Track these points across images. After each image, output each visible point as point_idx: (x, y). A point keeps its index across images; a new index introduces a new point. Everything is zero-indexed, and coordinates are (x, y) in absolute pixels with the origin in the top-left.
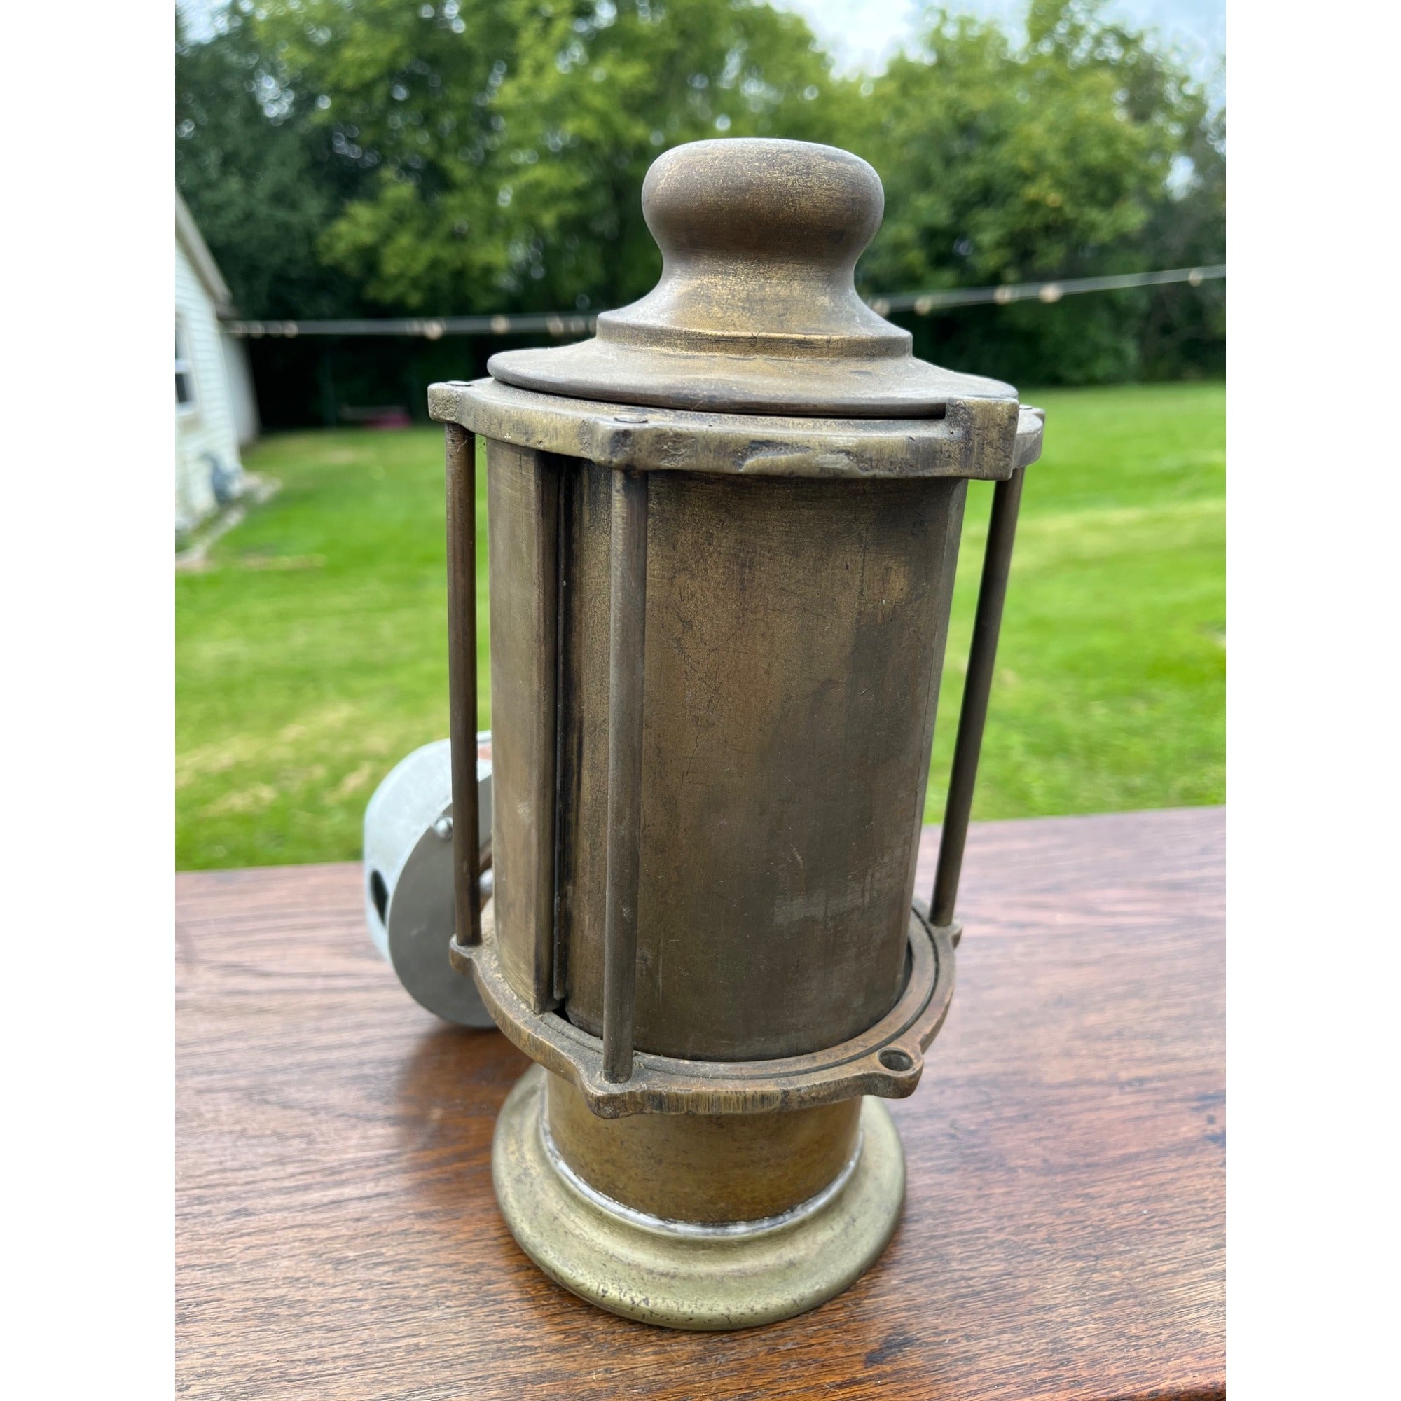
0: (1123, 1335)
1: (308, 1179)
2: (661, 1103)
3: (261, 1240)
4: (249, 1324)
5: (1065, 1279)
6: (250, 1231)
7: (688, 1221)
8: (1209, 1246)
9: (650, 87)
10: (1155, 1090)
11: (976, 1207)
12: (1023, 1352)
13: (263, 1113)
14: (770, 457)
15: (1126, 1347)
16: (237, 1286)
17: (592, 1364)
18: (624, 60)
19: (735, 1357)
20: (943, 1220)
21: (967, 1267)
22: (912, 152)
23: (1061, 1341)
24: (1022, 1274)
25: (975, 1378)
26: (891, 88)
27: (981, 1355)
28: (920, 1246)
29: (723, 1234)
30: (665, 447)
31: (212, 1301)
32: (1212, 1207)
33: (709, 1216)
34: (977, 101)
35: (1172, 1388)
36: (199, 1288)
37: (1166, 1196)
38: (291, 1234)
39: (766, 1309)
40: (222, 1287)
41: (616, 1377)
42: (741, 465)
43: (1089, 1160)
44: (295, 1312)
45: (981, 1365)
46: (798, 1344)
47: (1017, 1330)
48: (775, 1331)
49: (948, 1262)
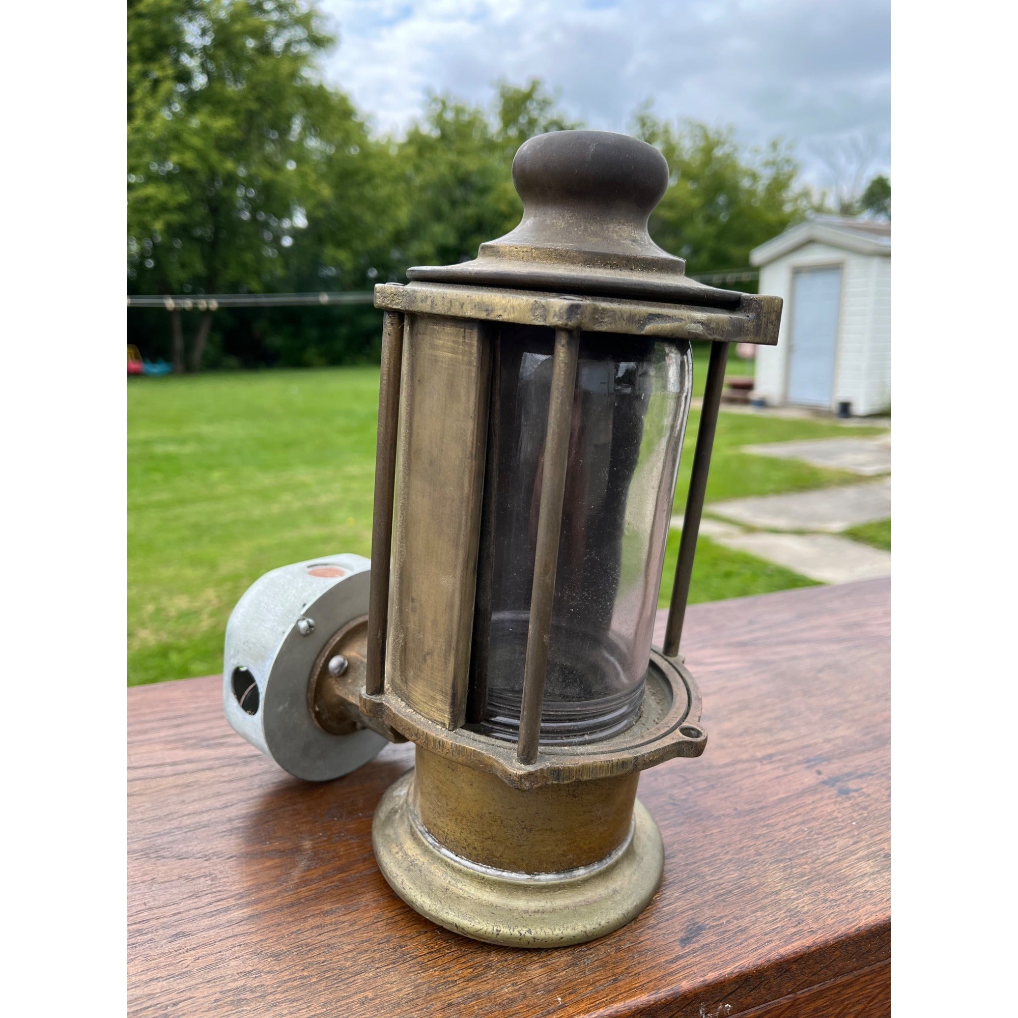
0: (826, 900)
1: (224, 904)
2: (558, 775)
3: (206, 951)
4: (225, 1009)
5: (777, 875)
6: (192, 946)
7: (547, 872)
8: (851, 843)
9: (236, 134)
10: (780, 760)
11: (706, 842)
12: (773, 920)
13: (163, 865)
14: (661, 324)
15: (832, 906)
16: (202, 985)
17: (501, 983)
18: (214, 114)
19: (596, 958)
20: (690, 853)
21: (717, 878)
22: (429, 195)
23: (792, 910)
24: (751, 876)
25: (752, 940)
26: (411, 151)
27: (749, 927)
28: (682, 871)
29: (571, 877)
30: (597, 317)
31: (185, 1000)
32: (843, 821)
33: (561, 866)
34: (471, 164)
35: (866, 924)
36: (170, 993)
37: (813, 819)
38: (229, 942)
39: (608, 922)
40: (189, 989)
41: (521, 987)
42: (643, 329)
43: (760, 805)
44: (259, 994)
45: (752, 932)
46: (633, 942)
47: (763, 908)
48: (614, 938)
49: (703, 877)
